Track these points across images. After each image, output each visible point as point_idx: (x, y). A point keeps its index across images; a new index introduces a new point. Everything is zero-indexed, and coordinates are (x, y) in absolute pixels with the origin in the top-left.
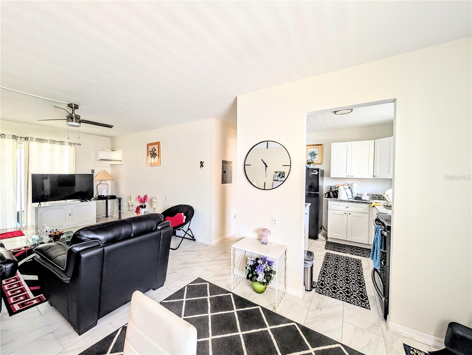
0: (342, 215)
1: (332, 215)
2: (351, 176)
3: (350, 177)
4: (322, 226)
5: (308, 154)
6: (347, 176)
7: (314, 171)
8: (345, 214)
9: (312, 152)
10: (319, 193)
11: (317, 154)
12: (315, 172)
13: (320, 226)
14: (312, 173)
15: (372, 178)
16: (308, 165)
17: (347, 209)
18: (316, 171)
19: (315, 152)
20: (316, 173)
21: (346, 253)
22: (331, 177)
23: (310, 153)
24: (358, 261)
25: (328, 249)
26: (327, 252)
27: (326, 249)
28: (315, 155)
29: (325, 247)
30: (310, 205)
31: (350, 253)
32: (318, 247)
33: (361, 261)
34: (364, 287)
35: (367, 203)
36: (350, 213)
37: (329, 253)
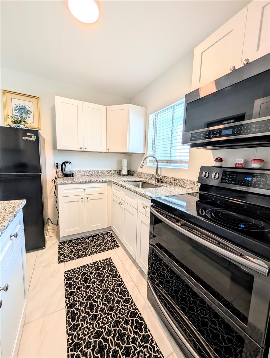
0: (79, 201)
1: (65, 204)
2: (84, 149)
3: (82, 150)
4: (49, 219)
5: (14, 108)
6: (79, 148)
7: (28, 134)
8: (82, 199)
9: (21, 106)
10: (41, 173)
11: (31, 112)
12: (31, 137)
13: (45, 219)
14: (24, 138)
15: (105, 151)
16: (15, 125)
17: (84, 192)
18: (33, 135)
19: (26, 106)
20: (33, 138)
21: (89, 255)
22: (58, 148)
23: (17, 106)
24: (108, 262)
25: (63, 261)
26: (66, 271)
27: (61, 262)
28: (28, 112)
29: (59, 258)
30: (23, 202)
31: (93, 251)
32: (47, 266)
33: (112, 260)
34: (149, 333)
35: (105, 182)
36: (87, 196)
37: (68, 271)
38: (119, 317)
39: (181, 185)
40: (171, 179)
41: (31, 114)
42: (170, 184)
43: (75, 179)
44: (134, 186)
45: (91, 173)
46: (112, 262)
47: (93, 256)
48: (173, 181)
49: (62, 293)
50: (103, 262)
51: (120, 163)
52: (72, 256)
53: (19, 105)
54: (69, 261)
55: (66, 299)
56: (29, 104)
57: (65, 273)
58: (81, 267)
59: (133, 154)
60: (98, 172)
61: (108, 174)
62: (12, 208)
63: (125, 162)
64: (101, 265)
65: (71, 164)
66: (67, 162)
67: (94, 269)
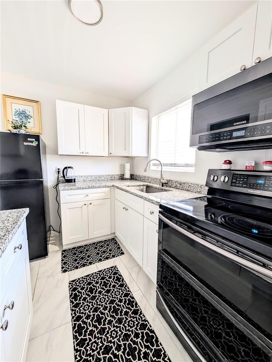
0: (82, 207)
1: (68, 210)
2: (86, 153)
3: (84, 154)
4: (51, 225)
5: (14, 113)
6: (81, 153)
7: (29, 139)
8: (85, 205)
9: (21, 110)
10: (43, 180)
11: (32, 117)
13: (48, 225)
14: (25, 144)
15: (108, 156)
16: (16, 130)
17: (87, 198)
18: (34, 140)
19: (26, 111)
20: (35, 144)
21: (94, 263)
22: (59, 153)
23: (17, 111)
24: (114, 270)
25: (67, 270)
26: (70, 281)
27: (65, 271)
28: (28, 117)
29: (63, 268)
30: (27, 211)
31: (97, 259)
32: (51, 276)
33: (117, 268)
34: (161, 347)
35: (108, 187)
36: (90, 202)
37: (73, 281)
38: (129, 330)
39: (187, 188)
40: (176, 183)
41: (31, 118)
42: (176, 188)
43: (77, 184)
44: (139, 191)
45: (94, 178)
46: (117, 271)
47: (97, 264)
48: (179, 185)
49: (67, 305)
50: (108, 271)
51: (123, 167)
52: (75, 264)
53: (19, 110)
54: (73, 270)
55: (72, 312)
56: (29, 109)
57: (70, 284)
58: (86, 276)
59: (136, 158)
60: (100, 177)
61: (110, 179)
62: (15, 217)
63: (128, 166)
64: (107, 274)
65: (73, 169)
66: (69, 167)
67: (99, 278)
